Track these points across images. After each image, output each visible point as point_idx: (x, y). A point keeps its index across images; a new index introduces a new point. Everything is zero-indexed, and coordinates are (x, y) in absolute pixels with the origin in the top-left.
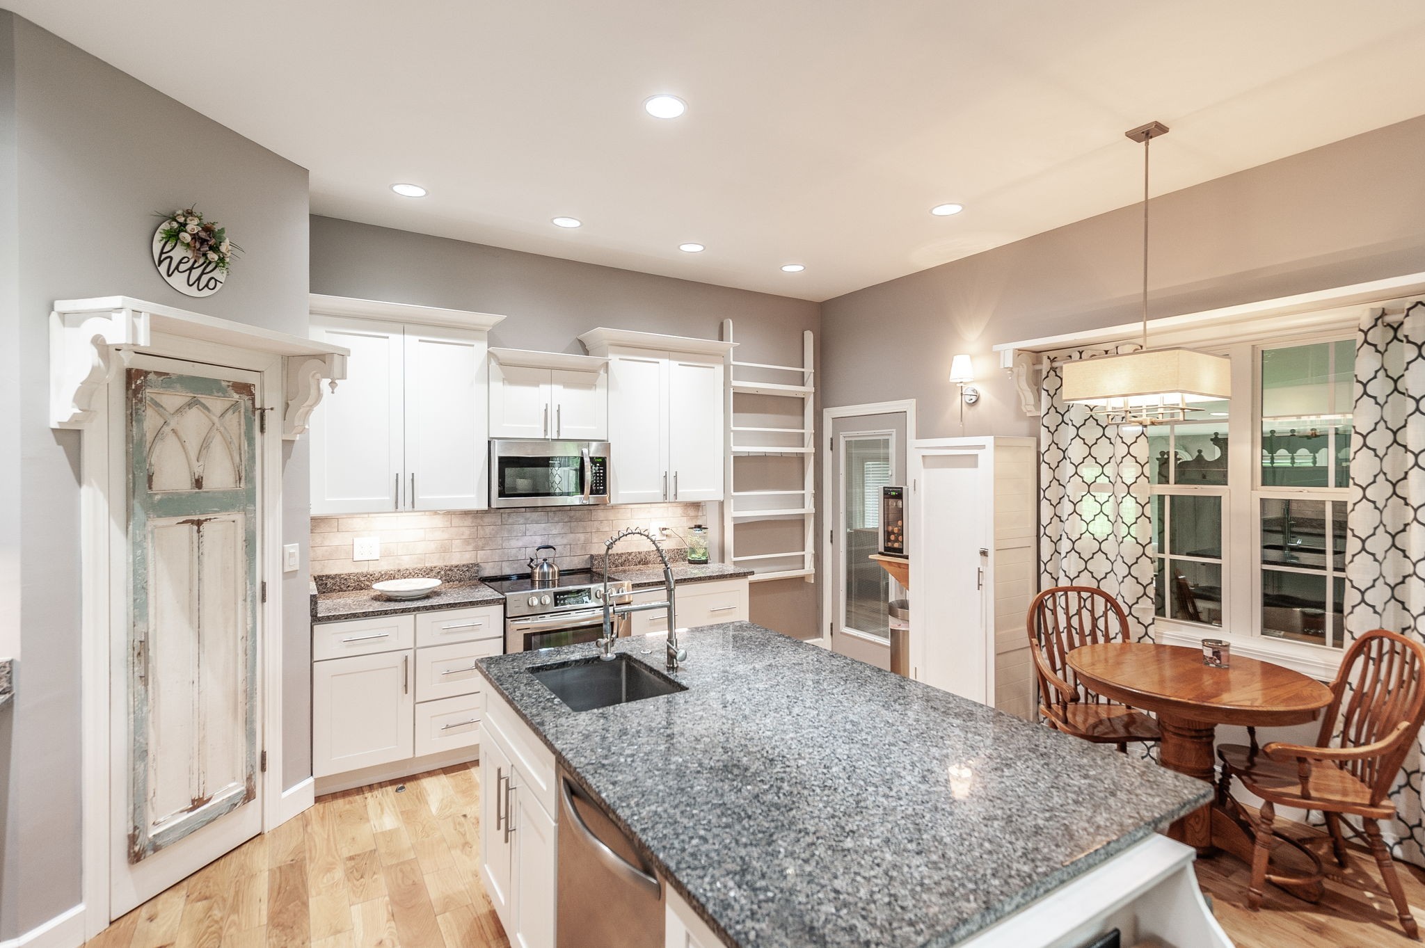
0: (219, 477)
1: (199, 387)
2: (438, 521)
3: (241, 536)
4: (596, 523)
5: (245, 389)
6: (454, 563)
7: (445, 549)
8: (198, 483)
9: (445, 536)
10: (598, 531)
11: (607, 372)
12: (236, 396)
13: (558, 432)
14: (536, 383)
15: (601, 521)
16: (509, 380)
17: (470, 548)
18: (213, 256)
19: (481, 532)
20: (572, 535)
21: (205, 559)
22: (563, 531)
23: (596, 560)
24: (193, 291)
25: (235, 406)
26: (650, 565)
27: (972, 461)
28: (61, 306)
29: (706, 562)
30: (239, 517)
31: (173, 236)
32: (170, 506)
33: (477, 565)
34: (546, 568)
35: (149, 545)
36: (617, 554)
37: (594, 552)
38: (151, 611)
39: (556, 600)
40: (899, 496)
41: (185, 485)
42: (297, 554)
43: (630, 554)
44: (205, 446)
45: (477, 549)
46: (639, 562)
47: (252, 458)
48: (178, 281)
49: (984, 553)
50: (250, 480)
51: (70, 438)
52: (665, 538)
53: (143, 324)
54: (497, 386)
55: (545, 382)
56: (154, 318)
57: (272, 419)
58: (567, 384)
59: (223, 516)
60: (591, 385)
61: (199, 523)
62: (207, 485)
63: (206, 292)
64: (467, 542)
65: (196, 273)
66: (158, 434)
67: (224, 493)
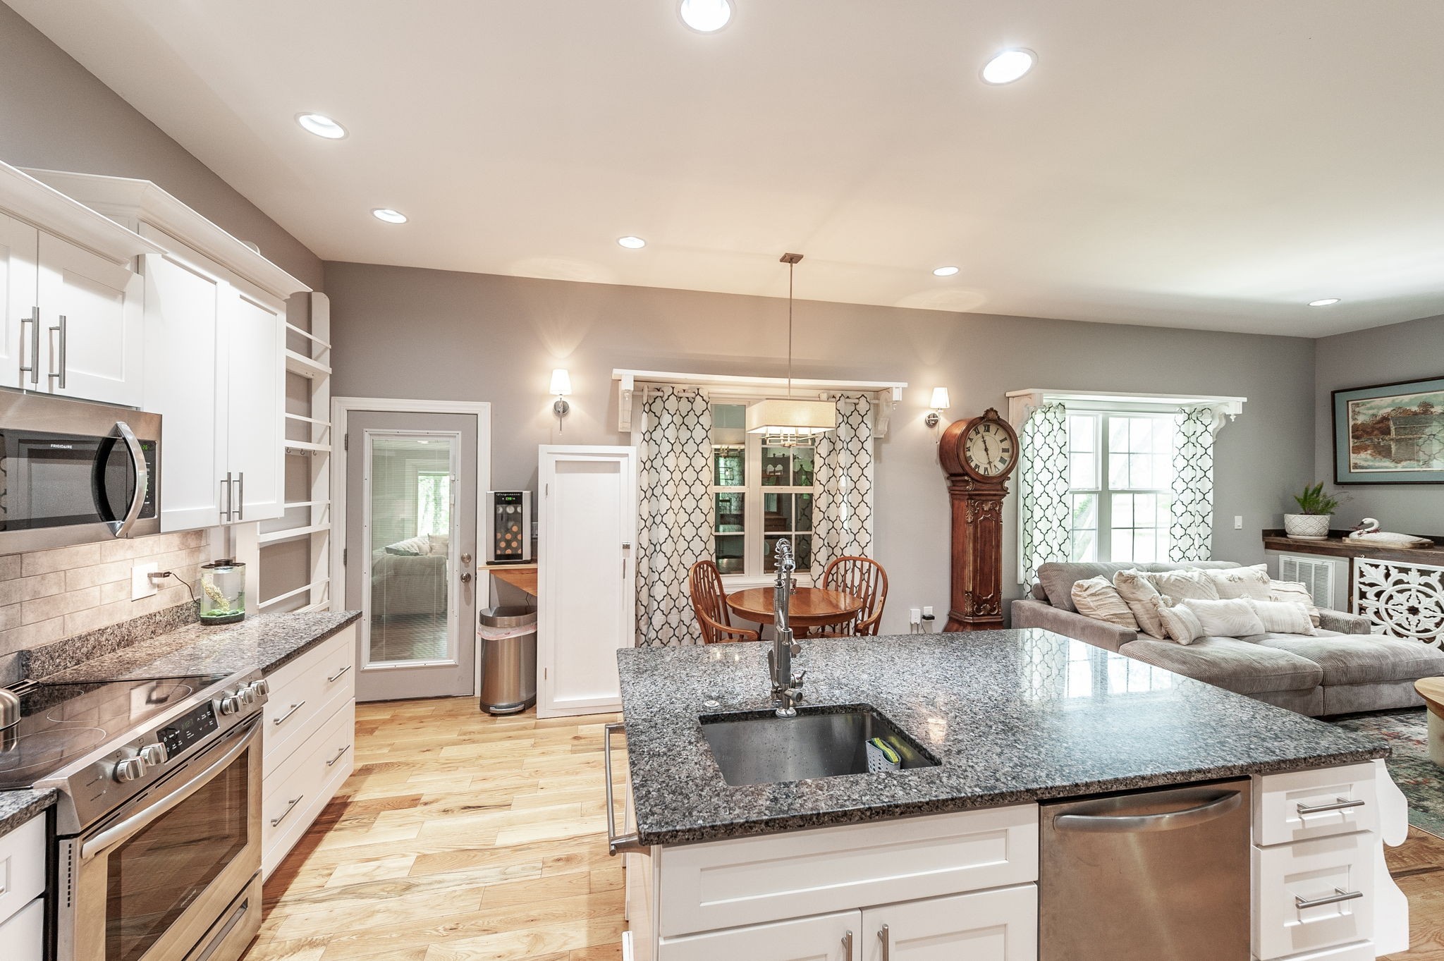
4: (31, 582)
10: (36, 597)
15: (43, 576)
23: (37, 659)
26: (136, 644)
27: (615, 467)
29: (239, 619)
36: (80, 638)
37: (24, 646)
40: (517, 499)
43: (102, 631)
46: (119, 644)
49: (627, 547)
52: (155, 591)
55: (24, 256)
60: (115, 291)
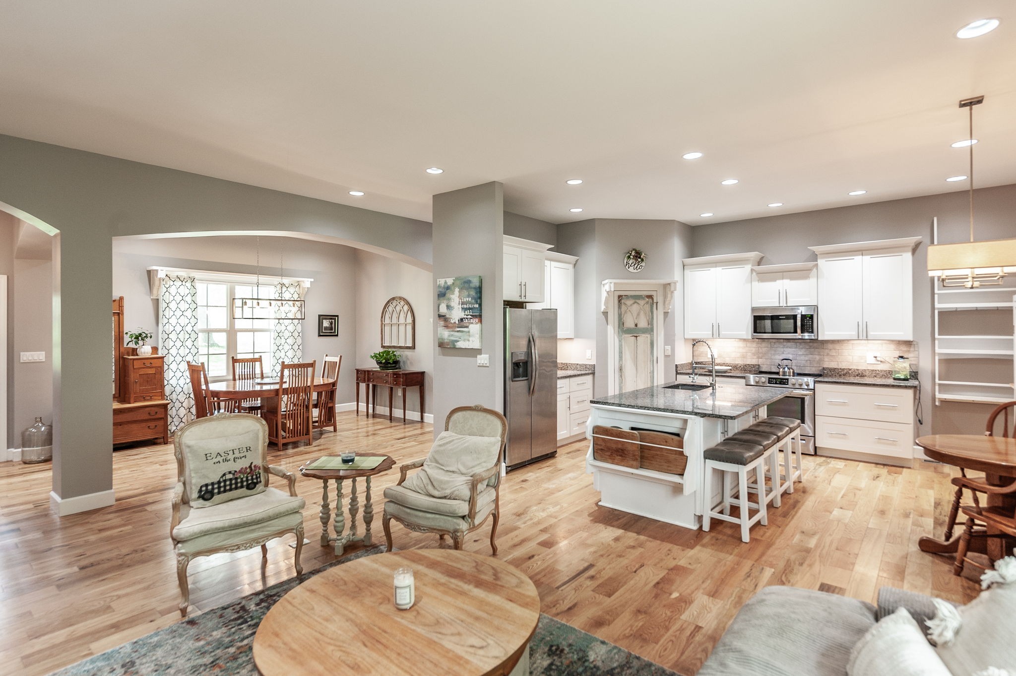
0: (643, 324)
1: (637, 298)
2: (741, 344)
3: (649, 341)
5: (650, 297)
6: (748, 363)
7: (744, 357)
8: (636, 325)
9: (744, 351)
10: (828, 355)
11: (817, 269)
12: (647, 299)
13: (787, 302)
14: (774, 280)
16: (761, 280)
17: (755, 357)
18: (640, 260)
19: (760, 351)
20: (811, 356)
21: (638, 348)
22: (805, 353)
24: (635, 271)
25: (647, 303)
28: (603, 282)
29: (907, 380)
30: (649, 336)
31: (629, 257)
32: (629, 331)
33: (759, 365)
34: (786, 369)
35: (623, 341)
37: (825, 366)
38: (624, 359)
39: (769, 381)
41: (633, 326)
42: (670, 349)
44: (638, 315)
45: (758, 358)
47: (653, 318)
48: (631, 269)
50: (652, 325)
51: (605, 314)
52: (879, 363)
53: (612, 285)
54: (756, 284)
55: (779, 279)
56: (615, 283)
57: (660, 305)
58: (792, 279)
59: (643, 335)
60: (807, 277)
61: (636, 337)
62: (639, 326)
63: (639, 270)
64: (754, 354)
65: (636, 265)
66: (626, 312)
67: (644, 328)
